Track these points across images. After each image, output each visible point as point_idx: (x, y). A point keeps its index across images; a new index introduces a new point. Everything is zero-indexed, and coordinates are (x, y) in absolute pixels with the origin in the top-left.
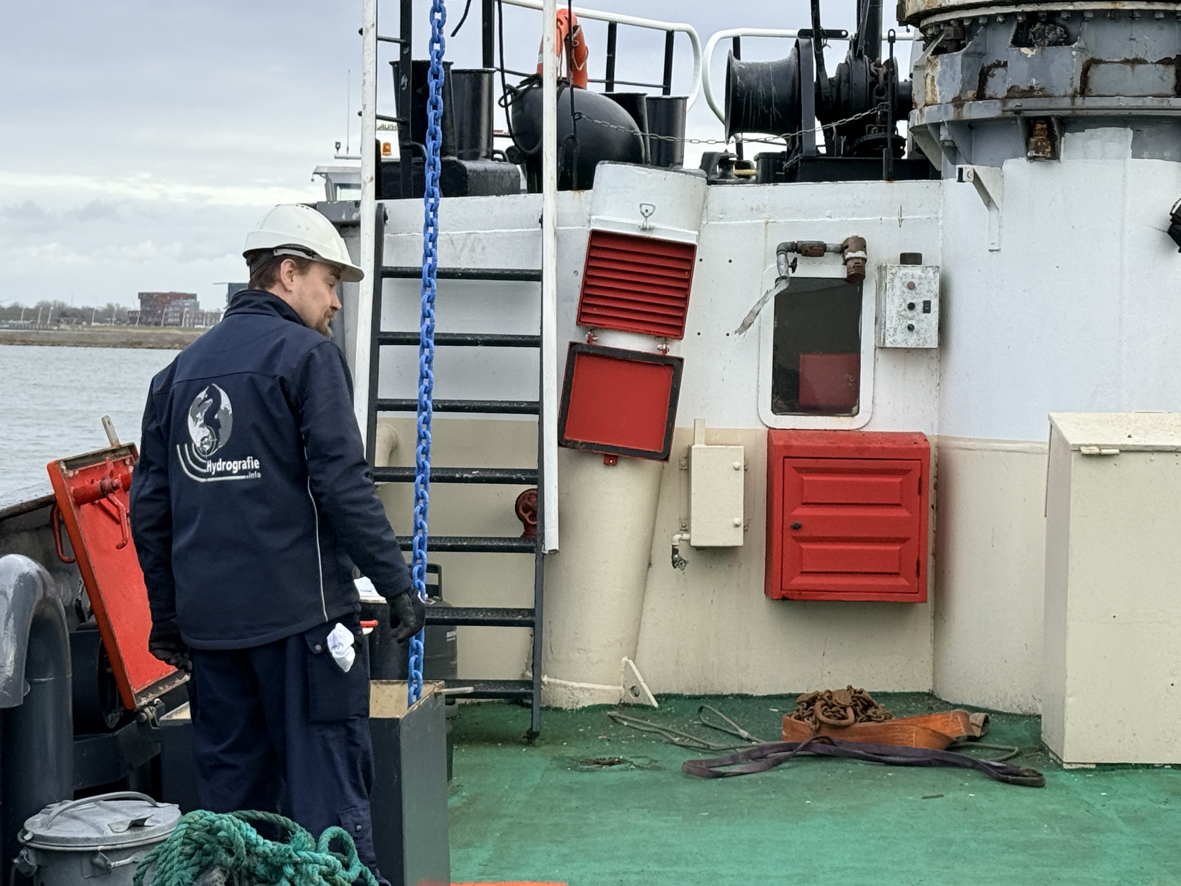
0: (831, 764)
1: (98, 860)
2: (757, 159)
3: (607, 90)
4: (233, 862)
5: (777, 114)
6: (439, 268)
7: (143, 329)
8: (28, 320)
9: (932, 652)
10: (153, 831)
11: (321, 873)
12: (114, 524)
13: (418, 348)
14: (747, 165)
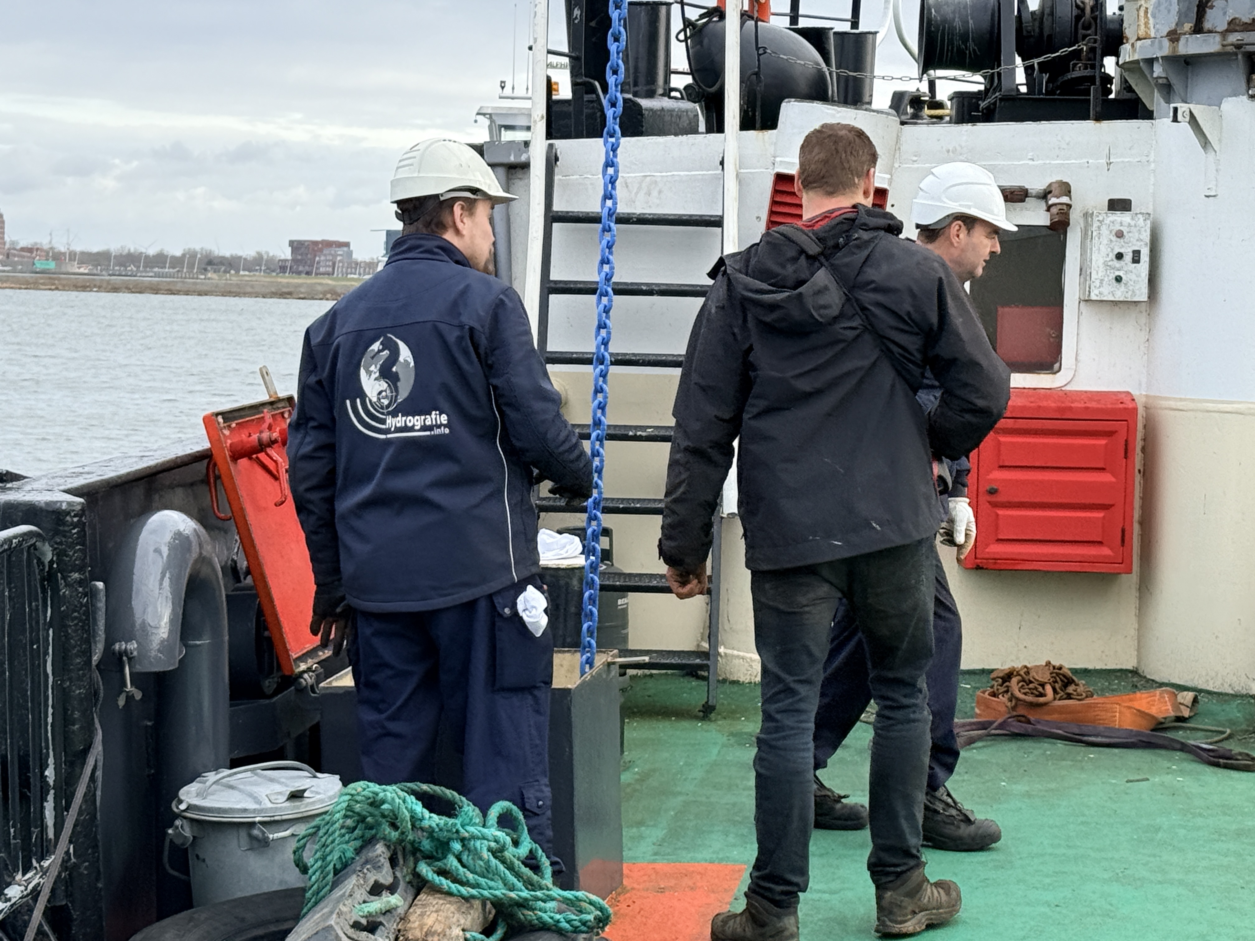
0: (1027, 744)
1: (256, 832)
2: (951, 99)
3: (791, 24)
4: (397, 836)
5: (974, 50)
6: (618, 214)
7: (294, 278)
8: (174, 268)
9: (1137, 626)
10: (313, 803)
11: (490, 850)
12: (273, 480)
13: (593, 298)
14: (939, 105)
